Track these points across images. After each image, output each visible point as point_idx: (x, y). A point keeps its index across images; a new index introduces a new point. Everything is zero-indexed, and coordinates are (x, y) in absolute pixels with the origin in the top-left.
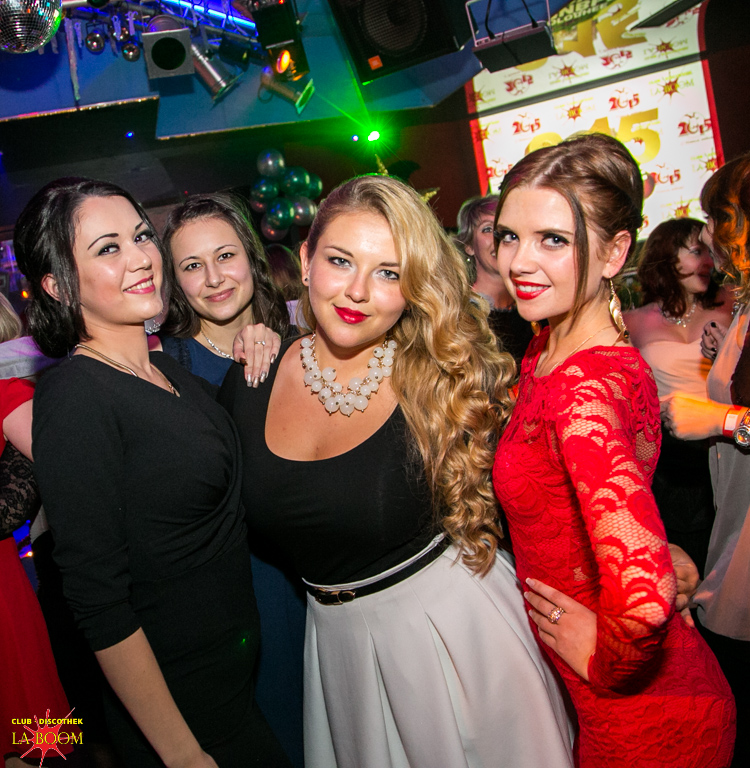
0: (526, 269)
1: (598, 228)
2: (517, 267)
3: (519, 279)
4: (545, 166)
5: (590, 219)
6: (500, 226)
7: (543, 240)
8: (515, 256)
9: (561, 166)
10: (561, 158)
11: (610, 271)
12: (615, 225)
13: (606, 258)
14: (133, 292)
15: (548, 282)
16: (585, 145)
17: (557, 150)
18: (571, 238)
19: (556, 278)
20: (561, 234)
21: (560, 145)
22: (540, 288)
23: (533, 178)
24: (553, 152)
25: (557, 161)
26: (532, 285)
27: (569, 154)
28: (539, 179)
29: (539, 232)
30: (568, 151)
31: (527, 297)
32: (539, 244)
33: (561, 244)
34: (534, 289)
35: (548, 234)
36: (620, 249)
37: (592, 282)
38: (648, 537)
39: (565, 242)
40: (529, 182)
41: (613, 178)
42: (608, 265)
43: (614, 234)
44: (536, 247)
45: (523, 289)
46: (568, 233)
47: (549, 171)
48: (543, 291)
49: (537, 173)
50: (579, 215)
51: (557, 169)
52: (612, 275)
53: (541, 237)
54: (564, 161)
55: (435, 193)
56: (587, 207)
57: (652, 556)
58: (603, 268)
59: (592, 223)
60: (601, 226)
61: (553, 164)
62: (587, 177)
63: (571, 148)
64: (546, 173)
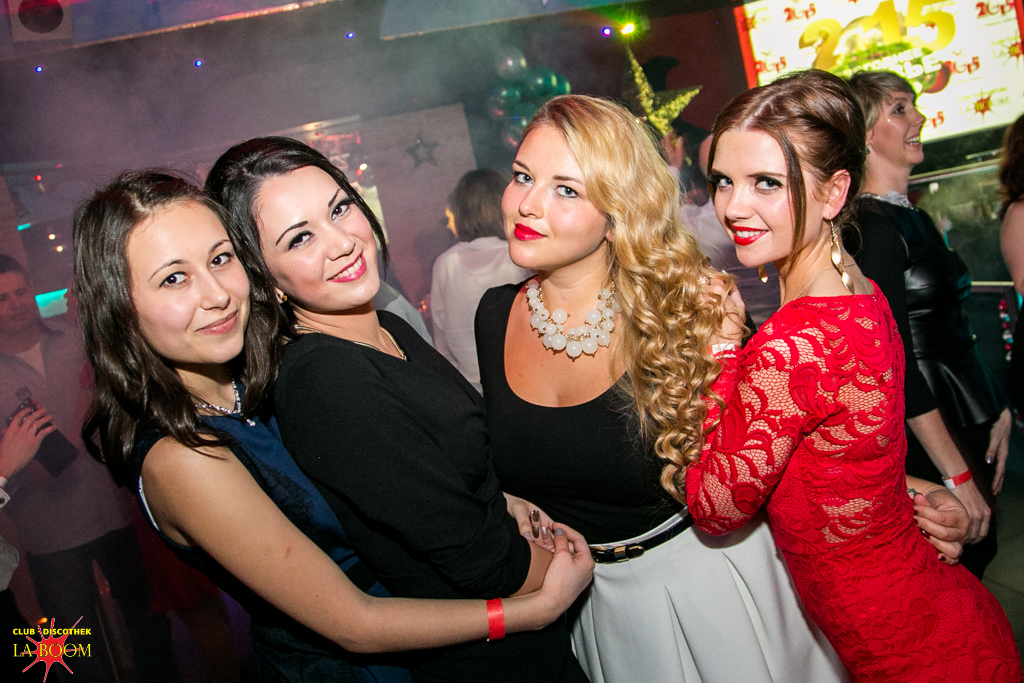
0: (741, 215)
1: (812, 169)
2: (732, 213)
3: (736, 224)
4: (756, 108)
5: (803, 159)
6: (714, 170)
7: (756, 184)
8: (729, 202)
9: (772, 106)
10: (772, 98)
11: (830, 212)
12: (830, 164)
13: (825, 198)
14: (340, 281)
15: (766, 228)
16: (798, 83)
17: (770, 89)
18: (784, 181)
19: (771, 223)
20: (773, 177)
21: (773, 84)
22: (757, 233)
23: (743, 121)
24: (766, 92)
25: (768, 101)
26: (749, 230)
27: (781, 94)
28: (749, 121)
29: (751, 176)
30: (780, 90)
31: (746, 242)
32: (753, 188)
33: (776, 187)
34: (752, 234)
35: (760, 177)
36: (839, 188)
37: (811, 223)
38: (787, 404)
39: (779, 185)
40: (739, 125)
41: (827, 117)
42: (828, 205)
43: (832, 174)
44: (750, 191)
45: (741, 234)
46: (781, 175)
47: (758, 112)
48: (761, 235)
49: (748, 115)
50: (792, 157)
51: (767, 110)
52: (833, 216)
53: (754, 181)
54: (774, 102)
55: (697, 91)
56: (801, 148)
57: (781, 419)
58: (822, 209)
59: (807, 164)
60: (815, 166)
61: (763, 105)
62: (800, 117)
63: (783, 87)
64: (756, 114)
